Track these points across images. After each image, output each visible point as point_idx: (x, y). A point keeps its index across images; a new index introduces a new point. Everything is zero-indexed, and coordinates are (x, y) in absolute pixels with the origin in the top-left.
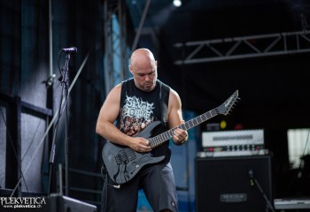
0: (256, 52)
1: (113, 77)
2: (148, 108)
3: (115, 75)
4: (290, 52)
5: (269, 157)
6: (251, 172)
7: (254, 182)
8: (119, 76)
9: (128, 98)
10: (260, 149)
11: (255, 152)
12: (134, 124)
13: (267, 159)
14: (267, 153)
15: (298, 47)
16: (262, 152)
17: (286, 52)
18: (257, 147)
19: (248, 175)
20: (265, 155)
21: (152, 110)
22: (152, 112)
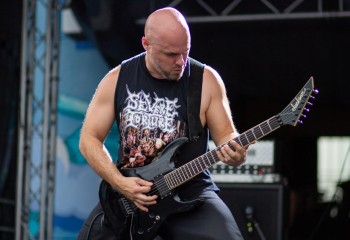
0: (270, 12)
1: (34, 39)
2: (169, 108)
3: (38, 36)
4: (327, 15)
5: (280, 187)
6: (249, 210)
7: (253, 226)
8: (43, 38)
9: (131, 96)
10: (266, 173)
11: (257, 178)
12: (143, 141)
13: (277, 190)
14: (277, 179)
15: (341, 7)
16: (269, 178)
17: (320, 14)
18: (261, 169)
19: (245, 215)
20: (275, 183)
21: (177, 110)
22: (177, 113)
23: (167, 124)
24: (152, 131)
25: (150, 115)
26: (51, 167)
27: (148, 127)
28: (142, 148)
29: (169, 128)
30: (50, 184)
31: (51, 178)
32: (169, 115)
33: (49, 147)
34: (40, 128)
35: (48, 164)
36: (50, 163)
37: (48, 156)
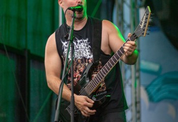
21: (89, 44)
22: (90, 46)
23: (88, 54)
24: (82, 60)
25: (78, 50)
26: (138, 105)
27: (79, 58)
28: (79, 71)
29: (90, 55)
30: (138, 115)
31: (138, 112)
32: (87, 48)
33: (136, 93)
34: (130, 81)
35: (136, 103)
36: (137, 103)
37: (136, 98)
